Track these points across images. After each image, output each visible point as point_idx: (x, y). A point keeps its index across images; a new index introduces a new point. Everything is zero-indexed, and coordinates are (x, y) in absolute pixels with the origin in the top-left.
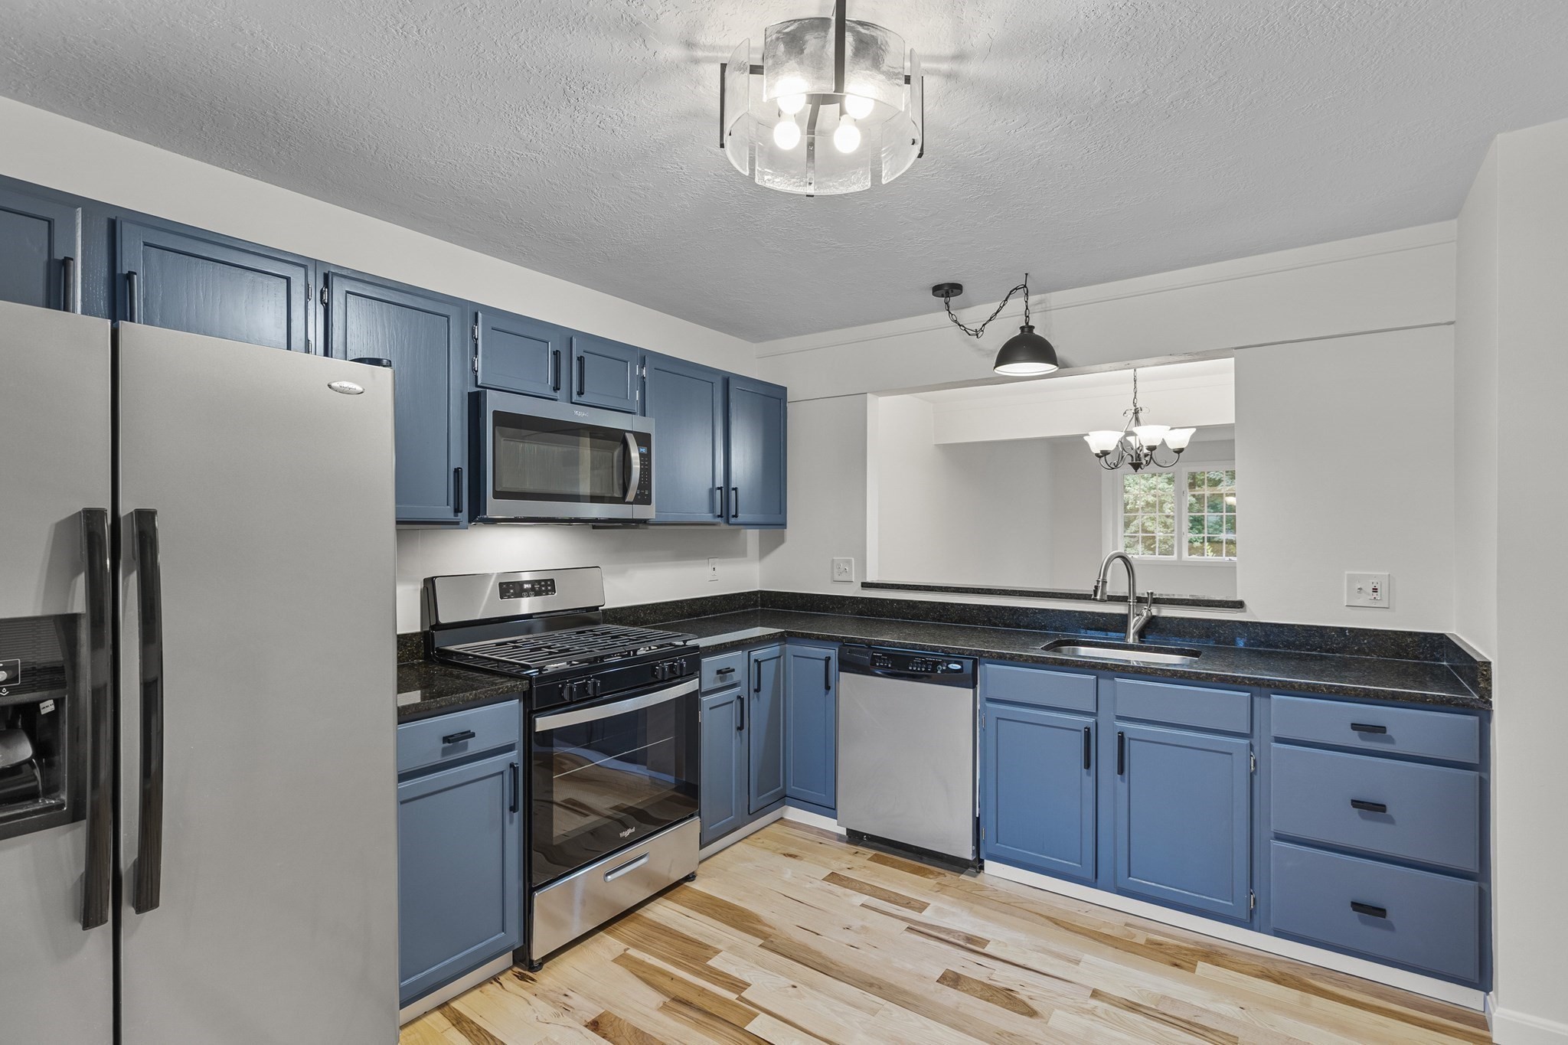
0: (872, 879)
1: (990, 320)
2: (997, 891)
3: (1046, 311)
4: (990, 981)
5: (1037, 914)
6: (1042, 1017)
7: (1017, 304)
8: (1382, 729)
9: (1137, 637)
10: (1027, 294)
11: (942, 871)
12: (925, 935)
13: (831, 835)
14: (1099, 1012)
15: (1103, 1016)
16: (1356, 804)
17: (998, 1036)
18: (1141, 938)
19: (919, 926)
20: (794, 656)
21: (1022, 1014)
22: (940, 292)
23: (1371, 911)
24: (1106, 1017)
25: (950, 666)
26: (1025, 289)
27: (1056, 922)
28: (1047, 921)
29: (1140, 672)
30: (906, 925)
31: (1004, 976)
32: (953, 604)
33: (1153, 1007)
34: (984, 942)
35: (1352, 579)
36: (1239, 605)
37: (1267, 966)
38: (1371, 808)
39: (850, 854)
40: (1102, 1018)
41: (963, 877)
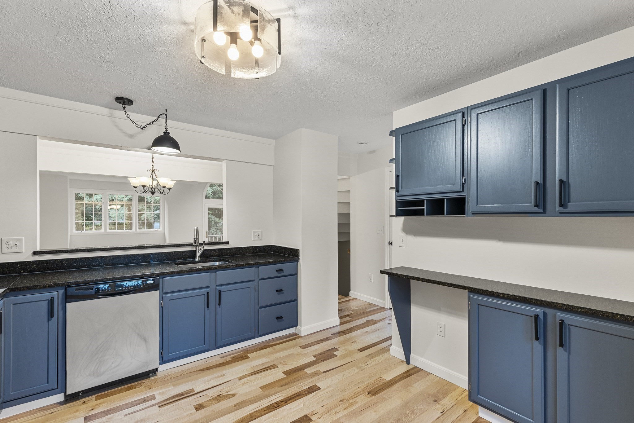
0: (112, 405)
1: (150, 124)
2: (171, 374)
3: (159, 125)
4: (211, 398)
5: (194, 371)
6: (237, 394)
7: (162, 120)
8: (282, 270)
9: (199, 258)
10: (166, 118)
11: (140, 382)
12: (169, 404)
13: (51, 407)
14: (246, 381)
15: (248, 382)
16: (277, 291)
17: (235, 407)
18: (229, 359)
19: (161, 403)
20: (13, 304)
21: (232, 397)
22: (119, 101)
23: (279, 318)
24: (249, 381)
25: (148, 282)
26: (166, 116)
27: (203, 370)
28: (199, 371)
29: (226, 268)
30: (157, 406)
31: (213, 393)
32: (108, 256)
33: (254, 371)
34: (192, 390)
35: (254, 232)
36: (227, 243)
37: (259, 346)
38: (279, 291)
39: (81, 405)
40: (249, 382)
41: (151, 378)
